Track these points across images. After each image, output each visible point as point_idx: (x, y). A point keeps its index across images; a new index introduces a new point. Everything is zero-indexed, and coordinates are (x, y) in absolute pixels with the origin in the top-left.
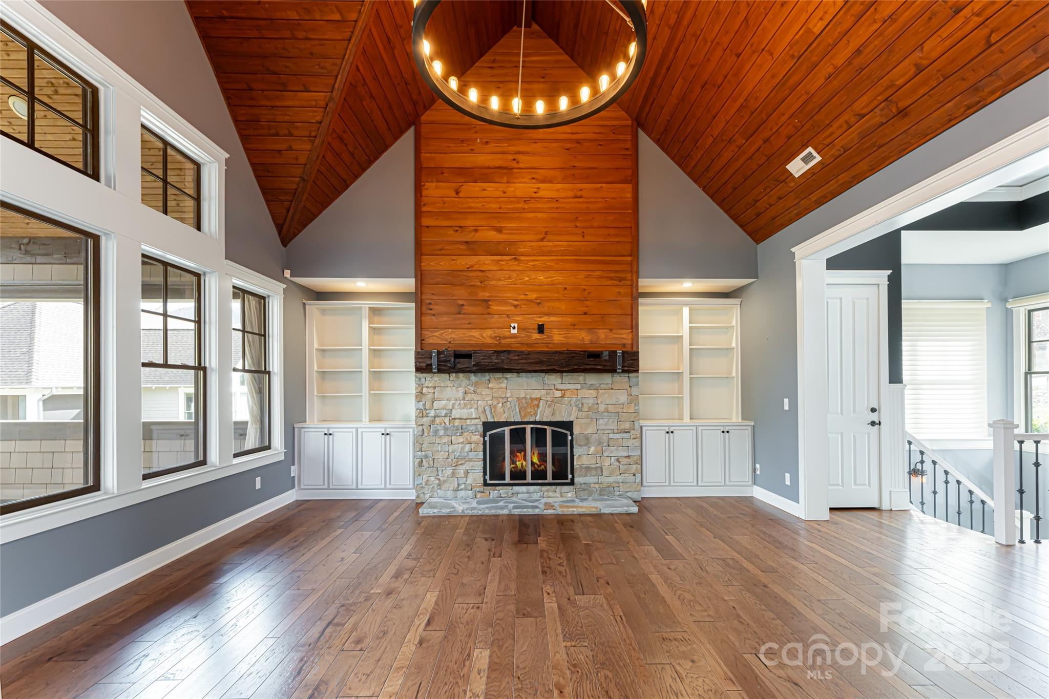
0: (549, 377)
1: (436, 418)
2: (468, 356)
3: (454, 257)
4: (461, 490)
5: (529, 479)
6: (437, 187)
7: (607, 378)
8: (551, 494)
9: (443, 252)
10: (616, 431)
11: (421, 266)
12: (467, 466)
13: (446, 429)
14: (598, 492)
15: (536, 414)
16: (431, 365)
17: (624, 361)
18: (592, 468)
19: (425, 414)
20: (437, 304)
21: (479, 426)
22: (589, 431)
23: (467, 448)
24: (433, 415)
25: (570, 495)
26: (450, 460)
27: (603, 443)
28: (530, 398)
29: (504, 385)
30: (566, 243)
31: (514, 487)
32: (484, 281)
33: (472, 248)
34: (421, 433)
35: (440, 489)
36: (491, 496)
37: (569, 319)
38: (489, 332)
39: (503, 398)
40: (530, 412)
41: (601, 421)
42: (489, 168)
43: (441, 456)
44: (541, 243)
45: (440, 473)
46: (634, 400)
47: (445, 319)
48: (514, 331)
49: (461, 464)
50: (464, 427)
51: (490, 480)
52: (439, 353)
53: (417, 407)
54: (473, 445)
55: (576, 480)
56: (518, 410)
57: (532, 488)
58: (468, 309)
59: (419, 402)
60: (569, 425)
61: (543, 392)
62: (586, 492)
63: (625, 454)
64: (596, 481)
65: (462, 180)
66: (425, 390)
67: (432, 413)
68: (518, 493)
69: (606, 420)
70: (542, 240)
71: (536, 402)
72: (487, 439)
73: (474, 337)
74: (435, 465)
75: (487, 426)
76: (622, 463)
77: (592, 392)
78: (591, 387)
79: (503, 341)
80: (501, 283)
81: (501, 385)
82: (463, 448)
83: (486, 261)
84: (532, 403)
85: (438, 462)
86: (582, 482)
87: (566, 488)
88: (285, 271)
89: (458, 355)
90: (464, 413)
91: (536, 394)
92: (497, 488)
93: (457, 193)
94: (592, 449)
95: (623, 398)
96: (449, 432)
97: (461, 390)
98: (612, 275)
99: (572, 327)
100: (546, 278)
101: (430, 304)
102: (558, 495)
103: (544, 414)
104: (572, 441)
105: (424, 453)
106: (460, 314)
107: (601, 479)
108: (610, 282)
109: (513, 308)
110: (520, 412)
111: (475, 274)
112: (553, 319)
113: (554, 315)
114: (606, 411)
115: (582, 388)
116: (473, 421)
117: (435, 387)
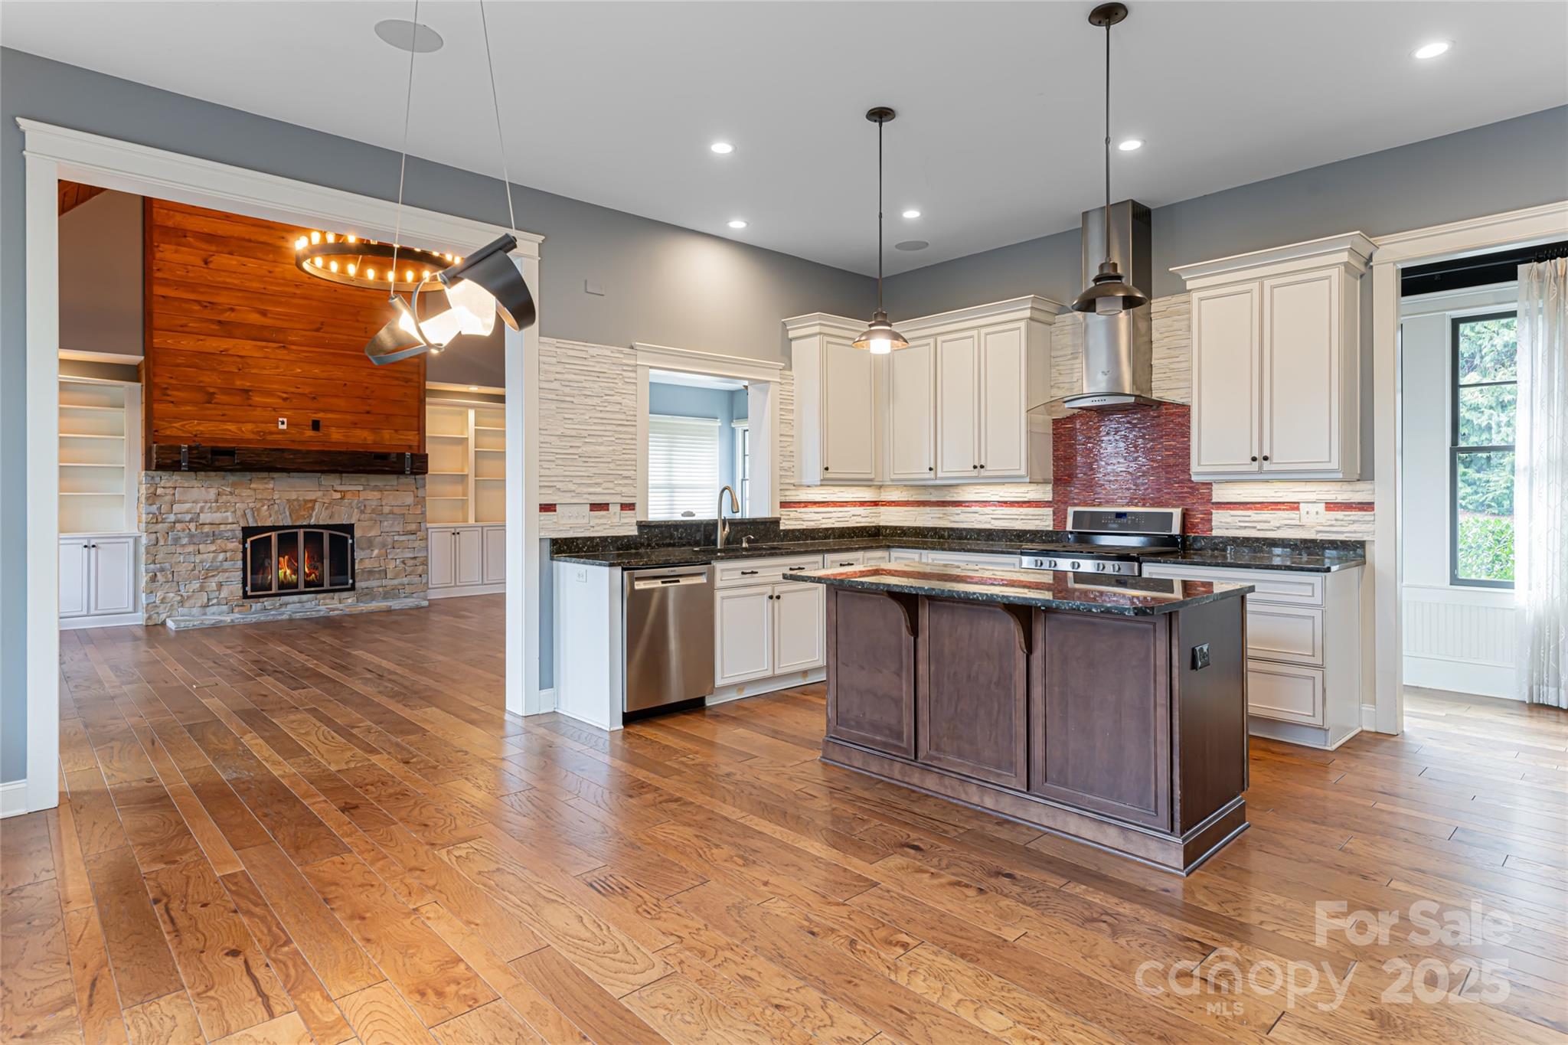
0: (326, 477)
1: (177, 525)
2: (230, 453)
3: (202, 337)
4: (213, 605)
5: (301, 587)
6: (176, 252)
7: (392, 480)
8: (328, 601)
9: (185, 329)
10: (401, 533)
11: (152, 342)
12: (221, 578)
13: (191, 536)
14: (382, 594)
15: (310, 517)
16: (179, 462)
17: (412, 463)
18: (375, 571)
19: (160, 520)
20: (177, 390)
21: (237, 532)
22: (372, 533)
23: (221, 556)
24: (173, 520)
25: (350, 601)
26: (196, 572)
27: (387, 546)
28: (303, 500)
29: (271, 486)
30: (346, 337)
31: (282, 598)
32: (243, 368)
33: (228, 329)
34: (154, 542)
35: (182, 606)
36: (253, 609)
37: (349, 417)
38: (250, 426)
39: (269, 500)
40: (303, 516)
41: (385, 524)
42: (250, 241)
43: (183, 569)
44: (316, 334)
45: (182, 588)
46: (421, 502)
47: (189, 408)
48: (284, 427)
49: (213, 576)
50: (216, 533)
51: (252, 591)
52: (190, 448)
53: (148, 511)
54: (228, 554)
55: (357, 585)
56: (288, 513)
57: (305, 597)
58: (221, 398)
59: (151, 505)
60: (349, 528)
61: (320, 494)
62: (368, 597)
63: (411, 555)
64: (380, 584)
65: (214, 248)
66: (160, 491)
67: (172, 518)
68: (287, 604)
69: (391, 522)
70: (318, 330)
71: (310, 505)
72: (248, 545)
73: (230, 431)
74: (175, 579)
75: (247, 531)
76: (408, 565)
77: (375, 493)
78: (375, 488)
79: (269, 438)
80: (266, 372)
81: (267, 486)
82: (214, 559)
83: (245, 347)
84: (306, 504)
85: (179, 575)
86: (364, 586)
87: (345, 594)
89: (217, 452)
90: (217, 517)
91: (311, 496)
92: (261, 600)
93: (206, 263)
94: (376, 552)
95: (409, 499)
96: (195, 540)
97: (213, 493)
98: (398, 375)
99: (353, 426)
100: (322, 372)
101: (167, 389)
102: (336, 601)
103: (320, 517)
104: (353, 544)
105: (158, 566)
106: (210, 403)
107: (384, 582)
108: (396, 382)
109: (281, 401)
110: (290, 515)
111: (230, 359)
112: (330, 416)
113: (332, 411)
114: (391, 512)
115: (364, 490)
116: (229, 526)
117: (176, 488)
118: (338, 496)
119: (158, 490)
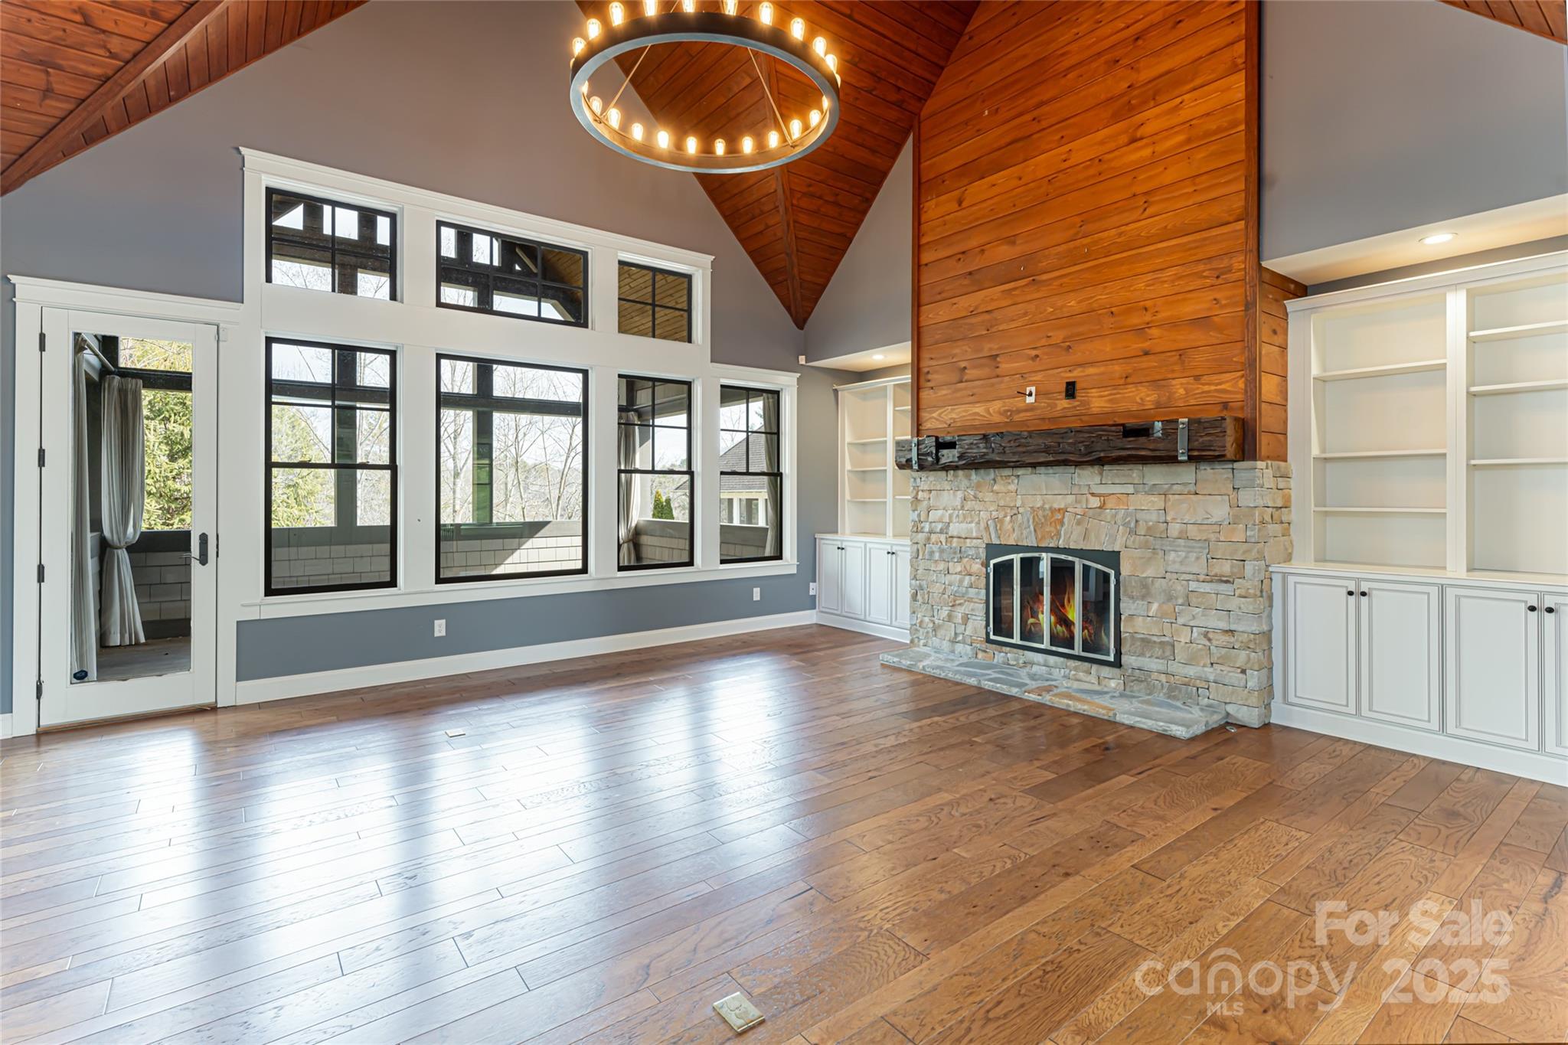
0: (1080, 472)
1: (932, 535)
2: (952, 444)
3: (956, 300)
4: (959, 642)
5: (1047, 644)
6: (937, 205)
8: (1081, 675)
9: (944, 295)
10: (1202, 577)
11: (918, 322)
12: (967, 608)
13: (942, 551)
14: (1165, 691)
15: (1058, 535)
16: (911, 459)
17: (1191, 439)
18: (1155, 642)
19: (920, 529)
20: (936, 372)
21: (981, 550)
22: (1149, 572)
23: (967, 580)
24: (929, 530)
25: (1113, 684)
26: (946, 596)
27: (1176, 598)
28: (1050, 508)
29: (1012, 487)
30: (1112, 231)
31: (1026, 653)
32: (992, 327)
33: (979, 279)
34: (914, 554)
35: (936, 636)
36: (996, 660)
37: (1118, 369)
38: (997, 406)
39: (1011, 508)
40: (1050, 532)
41: (1172, 556)
42: (999, 149)
43: (937, 589)
44: (1072, 245)
45: (935, 613)
46: (1242, 516)
47: (944, 392)
48: (1030, 400)
49: (960, 604)
50: (963, 549)
51: (994, 635)
53: (913, 518)
54: (973, 579)
55: (1124, 659)
56: (1032, 528)
57: (1052, 660)
58: (971, 373)
59: (914, 511)
60: (1112, 558)
61: (1071, 499)
62: (1143, 685)
63: (1223, 625)
64: (1162, 668)
65: (966, 181)
66: (920, 495)
67: (928, 527)
68: (1032, 664)
69: (1183, 554)
70: (1075, 238)
71: (1059, 516)
72: (990, 570)
74: (930, 602)
75: (993, 550)
76: (1215, 642)
77: (1153, 498)
78: (1153, 490)
79: (1017, 418)
80: (1013, 325)
81: (1010, 488)
82: (961, 581)
83: (995, 296)
84: (1053, 516)
85: (933, 597)
86: (1135, 665)
87: (1106, 671)
88: (800, 357)
89: (941, 444)
90: (963, 529)
91: (1059, 503)
92: (1005, 649)
93: (960, 204)
94: (1155, 607)
95: (1219, 511)
96: (945, 556)
97: (960, 494)
98: (1202, 268)
99: (1122, 382)
100: (1080, 302)
101: (929, 373)
102: (1093, 679)
103: (1071, 537)
104: (1118, 588)
105: (918, 583)
106: (961, 382)
107: (1174, 667)
108: (1198, 283)
109: (1031, 362)
110: (1035, 531)
111: (979, 319)
112: (1091, 370)
113: (1092, 364)
114: (1183, 536)
115: (1136, 492)
116: (974, 541)
117: (930, 491)
118: (1095, 502)
119: (920, 493)
